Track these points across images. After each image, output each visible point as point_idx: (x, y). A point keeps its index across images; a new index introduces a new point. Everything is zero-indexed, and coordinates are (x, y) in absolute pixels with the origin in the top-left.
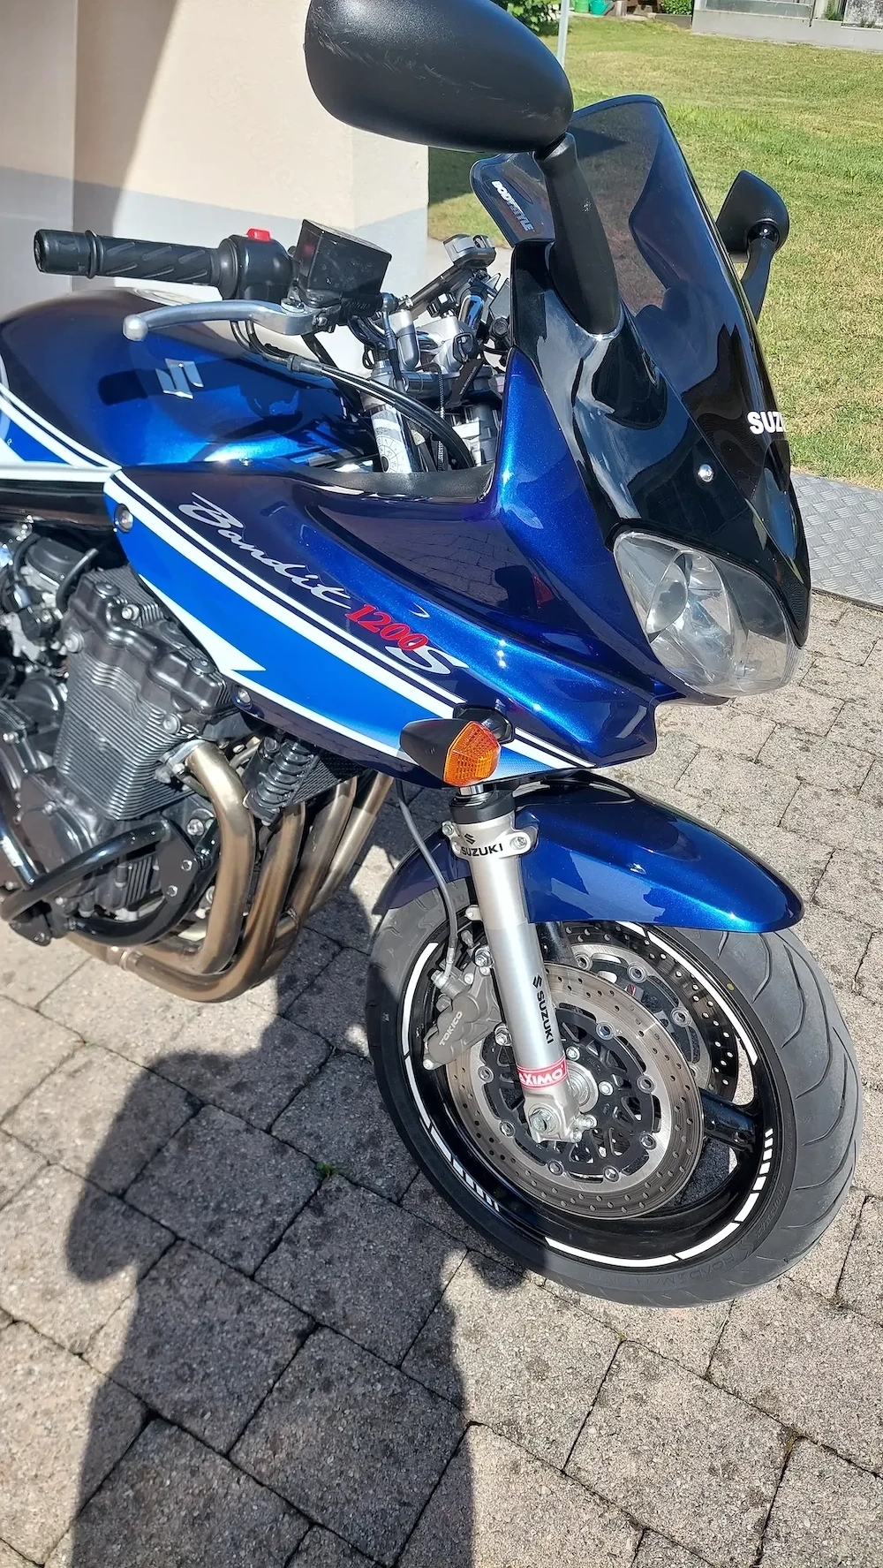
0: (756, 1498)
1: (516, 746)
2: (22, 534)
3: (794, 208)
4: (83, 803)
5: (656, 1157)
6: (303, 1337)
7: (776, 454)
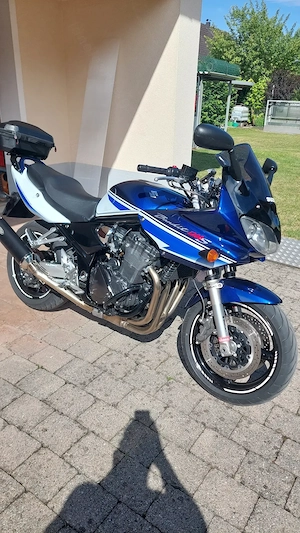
0: (276, 448)
1: (221, 258)
2: (115, 226)
3: (278, 163)
4: (125, 280)
5: (250, 361)
6: (165, 408)
7: (273, 206)
